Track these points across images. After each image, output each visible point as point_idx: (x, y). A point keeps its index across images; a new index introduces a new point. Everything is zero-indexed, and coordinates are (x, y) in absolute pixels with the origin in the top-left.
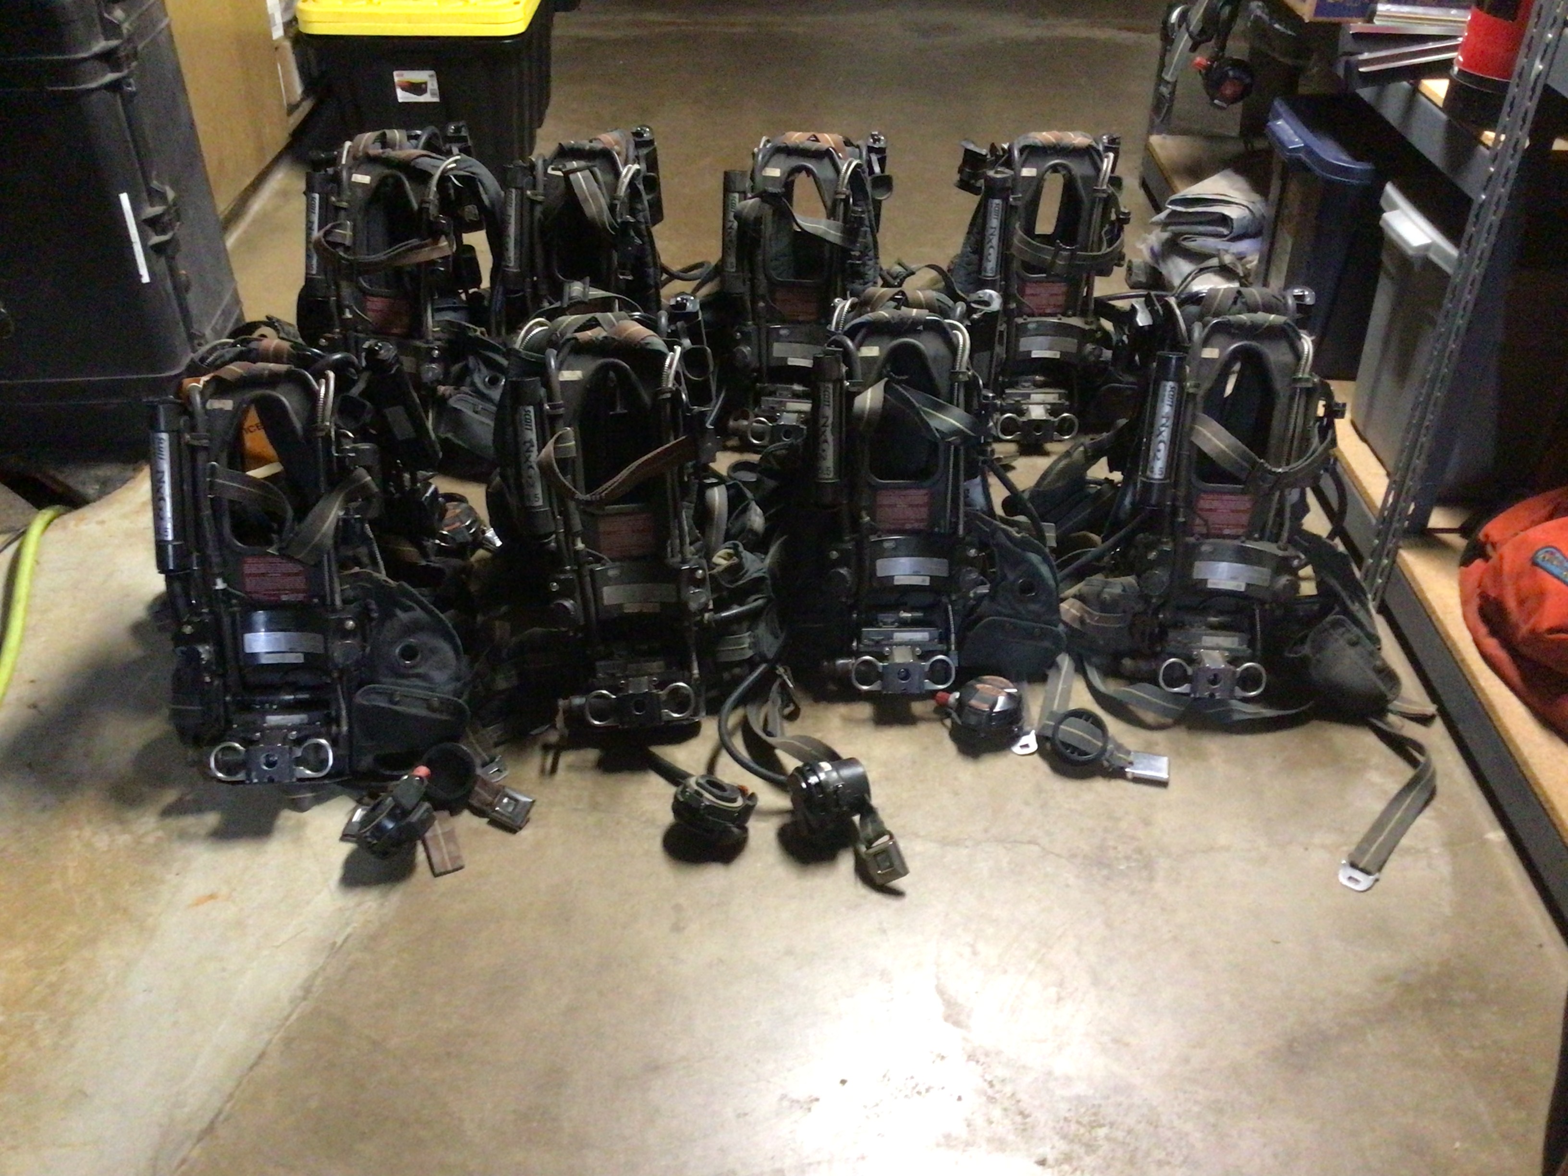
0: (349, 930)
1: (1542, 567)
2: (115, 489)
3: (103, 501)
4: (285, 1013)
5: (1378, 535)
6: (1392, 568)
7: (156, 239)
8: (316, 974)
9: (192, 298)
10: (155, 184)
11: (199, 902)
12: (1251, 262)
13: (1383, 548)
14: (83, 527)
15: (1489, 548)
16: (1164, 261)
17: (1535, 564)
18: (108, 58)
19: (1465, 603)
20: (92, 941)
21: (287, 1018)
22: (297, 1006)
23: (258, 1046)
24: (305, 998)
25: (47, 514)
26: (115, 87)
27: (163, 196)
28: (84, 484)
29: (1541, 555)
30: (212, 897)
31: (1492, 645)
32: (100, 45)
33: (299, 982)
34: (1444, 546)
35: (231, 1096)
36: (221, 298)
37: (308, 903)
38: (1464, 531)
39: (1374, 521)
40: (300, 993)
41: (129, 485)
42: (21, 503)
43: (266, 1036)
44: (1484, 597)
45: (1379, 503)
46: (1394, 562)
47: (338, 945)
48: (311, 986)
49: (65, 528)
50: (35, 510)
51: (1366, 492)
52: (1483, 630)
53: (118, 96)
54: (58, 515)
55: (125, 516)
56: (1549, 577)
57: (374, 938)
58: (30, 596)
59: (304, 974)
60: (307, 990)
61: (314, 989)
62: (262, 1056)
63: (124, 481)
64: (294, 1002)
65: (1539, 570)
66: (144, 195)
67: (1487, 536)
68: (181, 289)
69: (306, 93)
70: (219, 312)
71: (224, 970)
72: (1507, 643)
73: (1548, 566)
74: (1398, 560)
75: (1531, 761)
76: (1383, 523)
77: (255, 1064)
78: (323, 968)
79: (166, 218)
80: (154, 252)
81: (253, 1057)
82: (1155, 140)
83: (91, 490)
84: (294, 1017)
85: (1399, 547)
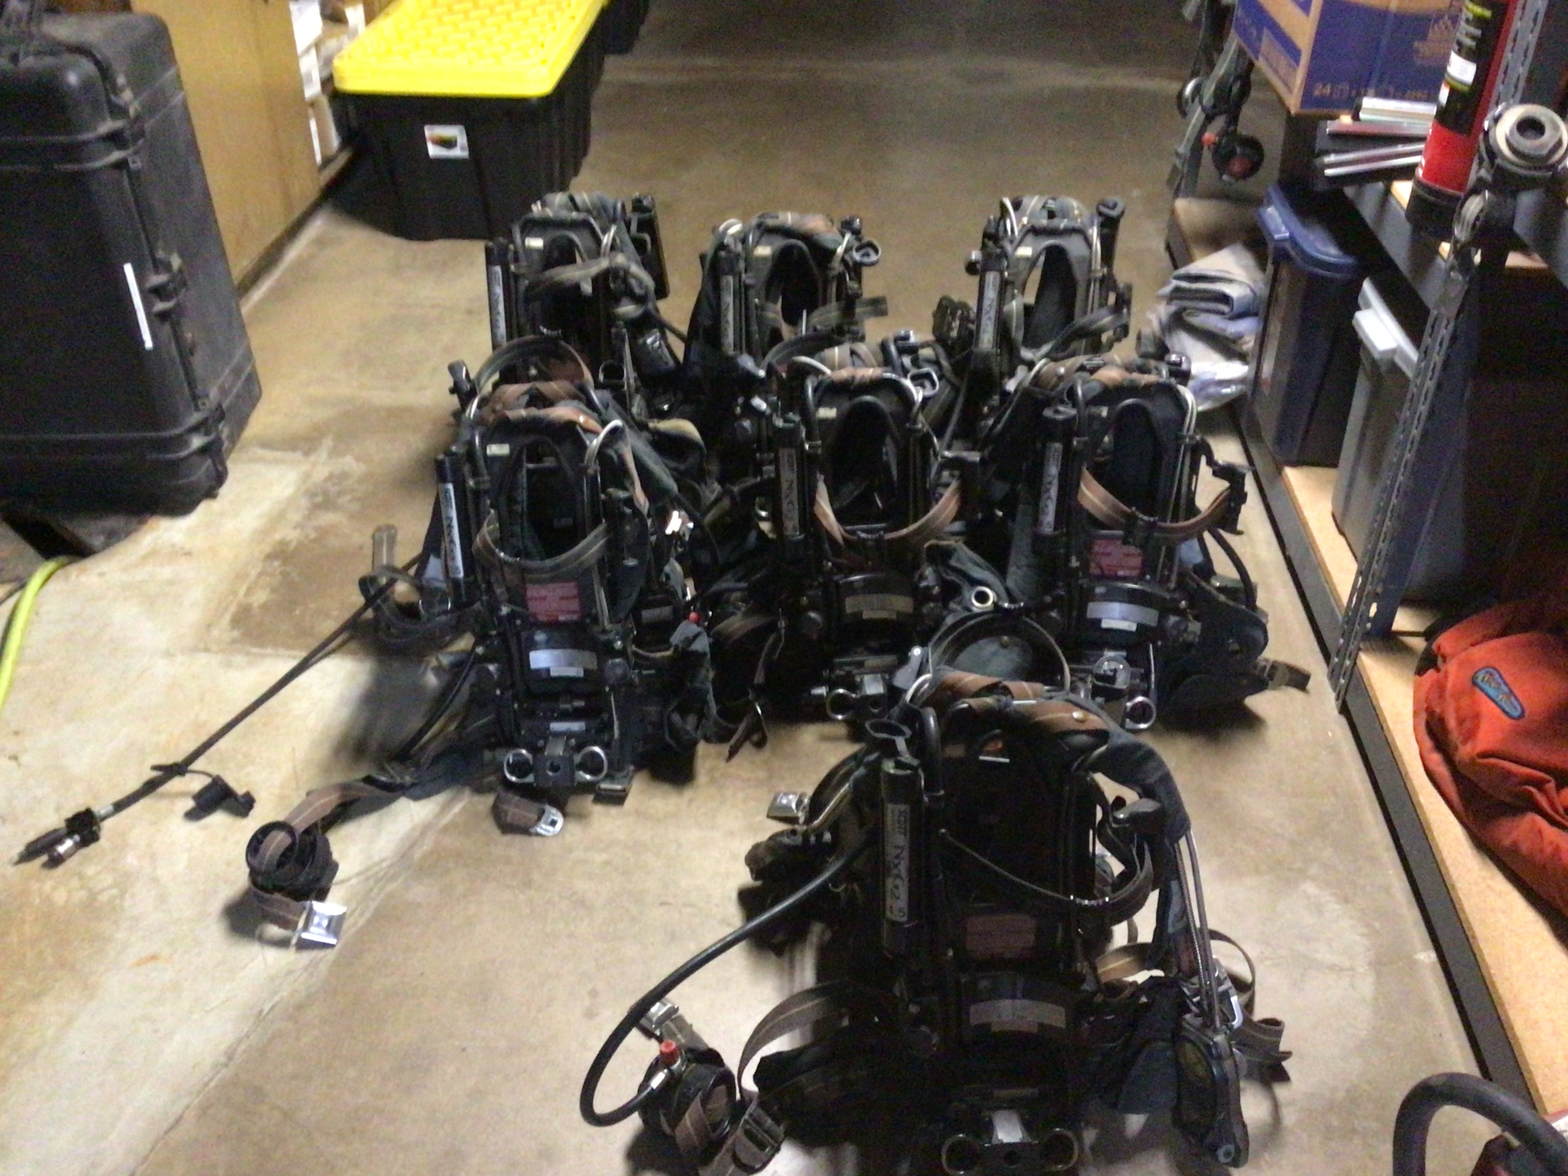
0: (277, 998)
1: (1482, 690)
2: (118, 541)
3: (107, 551)
4: (206, 1079)
5: (1343, 636)
6: (1352, 670)
7: (160, 306)
8: (240, 1041)
9: (198, 361)
10: (160, 254)
11: (140, 963)
12: (1247, 343)
13: (1347, 649)
14: (83, 579)
15: (1440, 660)
16: (1170, 336)
17: (1475, 684)
18: (115, 139)
19: (1416, 714)
20: (36, 997)
21: (206, 1084)
22: (218, 1072)
23: (178, 1109)
24: (226, 1065)
25: (51, 565)
26: (121, 165)
27: (168, 267)
28: (90, 535)
29: (1480, 676)
30: (154, 958)
31: (1436, 758)
32: (107, 126)
33: (223, 1047)
34: (1406, 649)
35: (145, 1158)
36: (230, 357)
37: (244, 968)
38: (1429, 635)
39: (1340, 618)
40: (223, 1060)
41: (133, 537)
42: (30, 552)
43: (185, 1101)
44: (1430, 712)
45: (1345, 600)
46: (1355, 663)
47: (265, 1012)
48: (234, 1051)
49: (67, 578)
50: (40, 558)
51: (1336, 590)
52: (1428, 743)
53: (124, 172)
54: (63, 566)
55: (125, 569)
56: (1484, 698)
57: (300, 1007)
58: (21, 648)
59: (229, 1040)
60: (230, 1055)
61: (236, 1056)
62: (178, 1120)
63: (128, 534)
64: (217, 1067)
65: (1477, 690)
66: (150, 265)
67: (1439, 647)
68: (186, 353)
69: (344, 145)
70: (227, 371)
71: (156, 1031)
72: (1449, 760)
73: (1486, 687)
74: (1358, 662)
75: (1458, 885)
76: (1347, 623)
77: (171, 1128)
78: (247, 1036)
79: (171, 286)
80: (157, 319)
81: (171, 1120)
82: (1181, 204)
83: (97, 541)
84: (212, 1084)
85: (1359, 649)
